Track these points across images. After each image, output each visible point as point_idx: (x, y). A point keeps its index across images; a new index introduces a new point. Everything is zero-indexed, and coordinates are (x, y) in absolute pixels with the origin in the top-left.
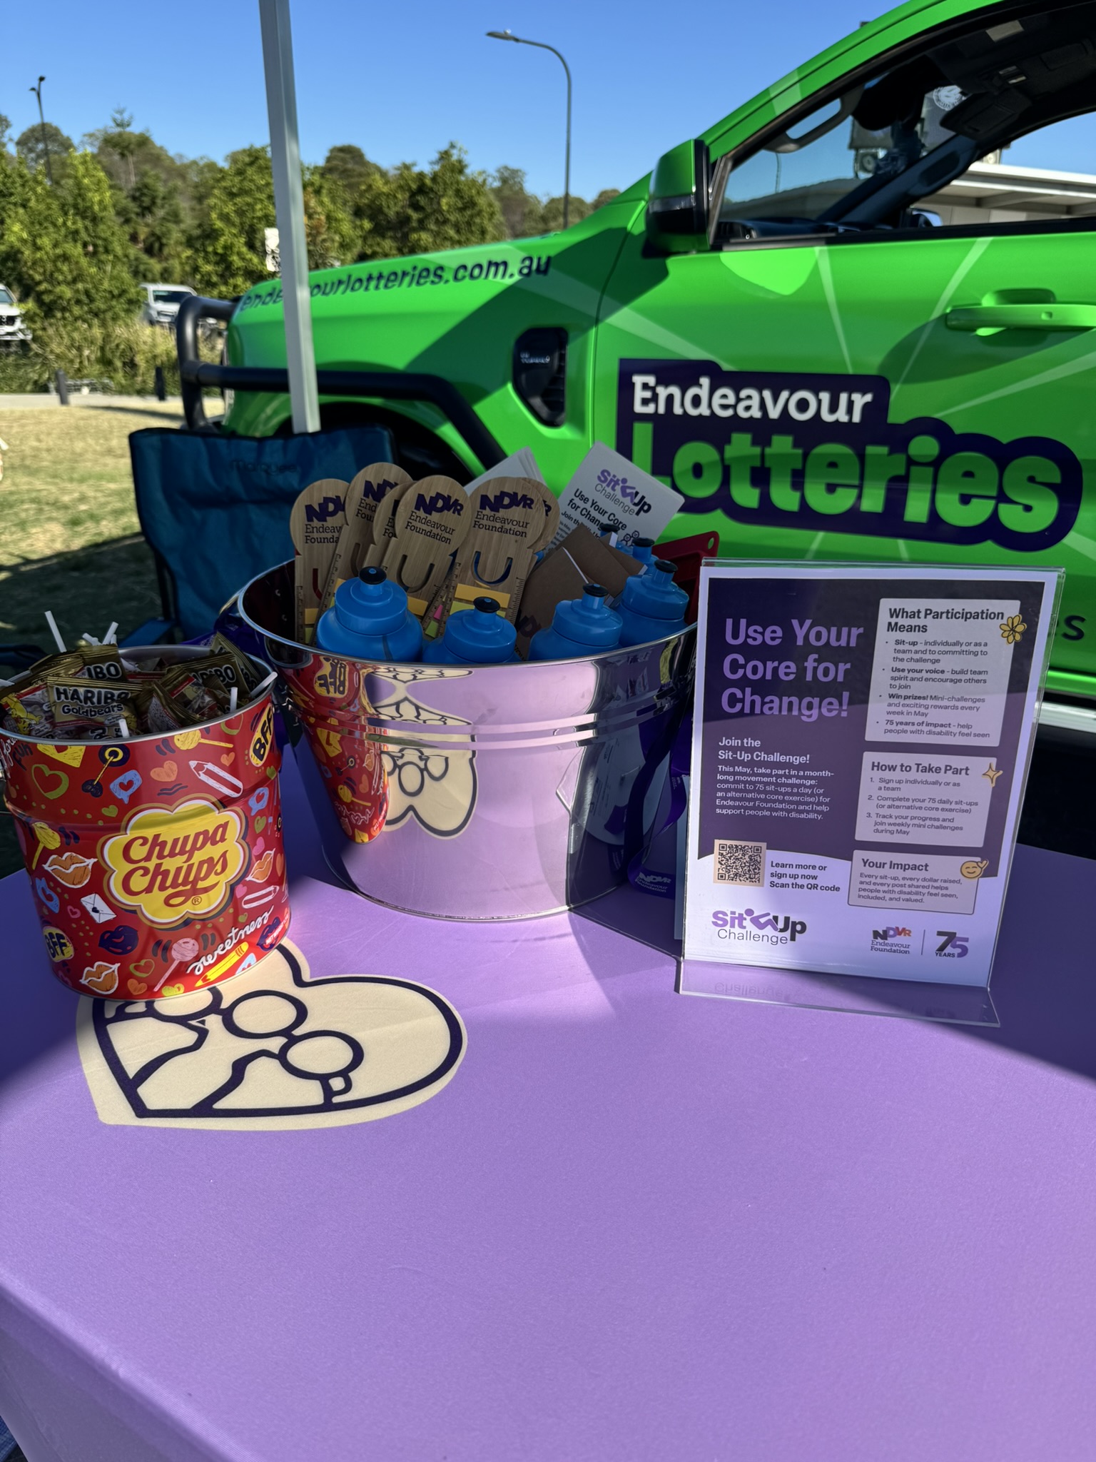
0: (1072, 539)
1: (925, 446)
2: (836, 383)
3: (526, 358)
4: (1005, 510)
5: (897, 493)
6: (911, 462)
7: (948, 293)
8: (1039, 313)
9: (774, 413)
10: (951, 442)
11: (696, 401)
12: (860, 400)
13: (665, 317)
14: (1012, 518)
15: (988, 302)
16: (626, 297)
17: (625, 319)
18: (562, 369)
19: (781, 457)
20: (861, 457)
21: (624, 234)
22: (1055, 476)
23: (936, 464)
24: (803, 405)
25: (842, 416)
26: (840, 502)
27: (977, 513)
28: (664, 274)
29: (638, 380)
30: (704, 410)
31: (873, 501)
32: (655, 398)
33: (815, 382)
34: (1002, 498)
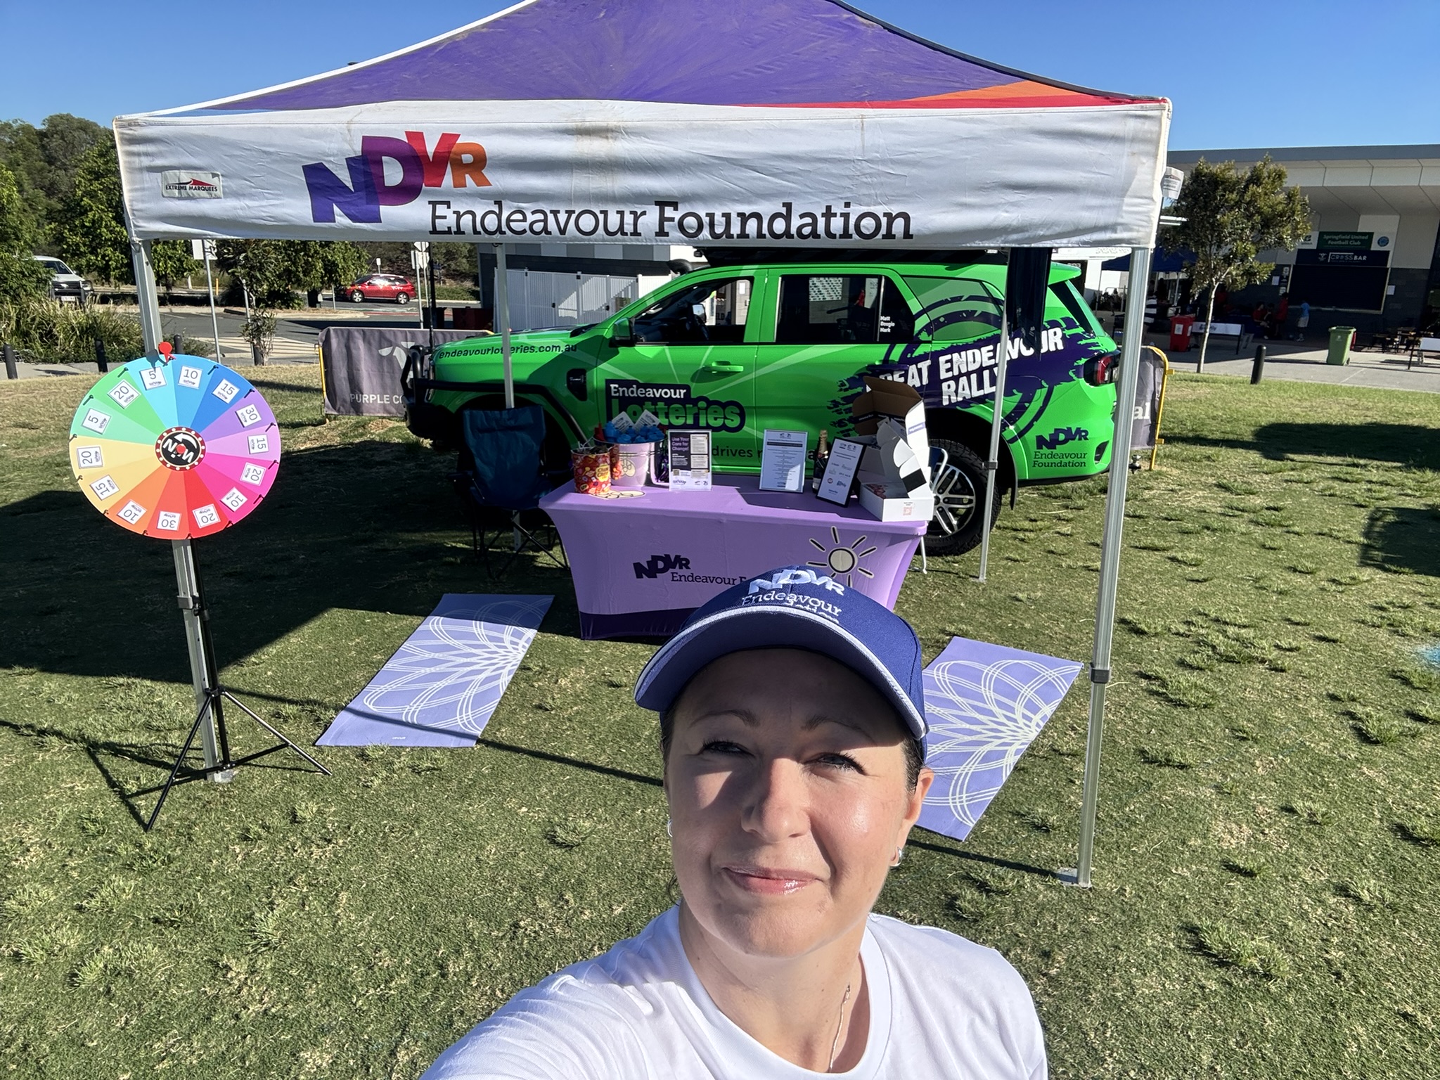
0: (745, 428)
1: (702, 404)
2: (676, 387)
3: (571, 379)
4: (727, 422)
5: (696, 419)
6: (699, 409)
7: (703, 362)
8: (727, 368)
9: (658, 396)
10: (710, 403)
11: (632, 392)
12: (683, 392)
13: (618, 366)
14: (729, 423)
15: (714, 365)
16: (605, 360)
17: (605, 366)
18: (585, 382)
19: (662, 409)
20: (685, 408)
21: (603, 338)
22: (738, 411)
23: (706, 409)
24: (666, 393)
25: (678, 396)
26: (681, 421)
27: (719, 423)
28: (618, 353)
29: (612, 386)
30: (635, 395)
31: (690, 421)
32: (618, 391)
33: (669, 387)
34: (725, 418)
